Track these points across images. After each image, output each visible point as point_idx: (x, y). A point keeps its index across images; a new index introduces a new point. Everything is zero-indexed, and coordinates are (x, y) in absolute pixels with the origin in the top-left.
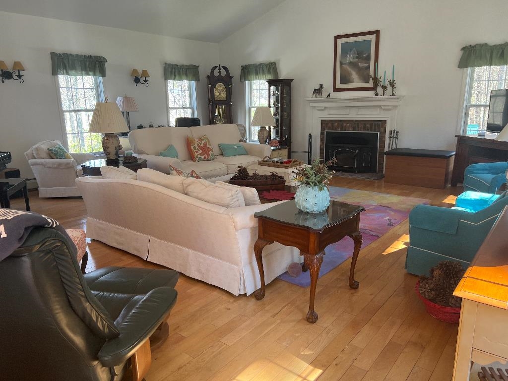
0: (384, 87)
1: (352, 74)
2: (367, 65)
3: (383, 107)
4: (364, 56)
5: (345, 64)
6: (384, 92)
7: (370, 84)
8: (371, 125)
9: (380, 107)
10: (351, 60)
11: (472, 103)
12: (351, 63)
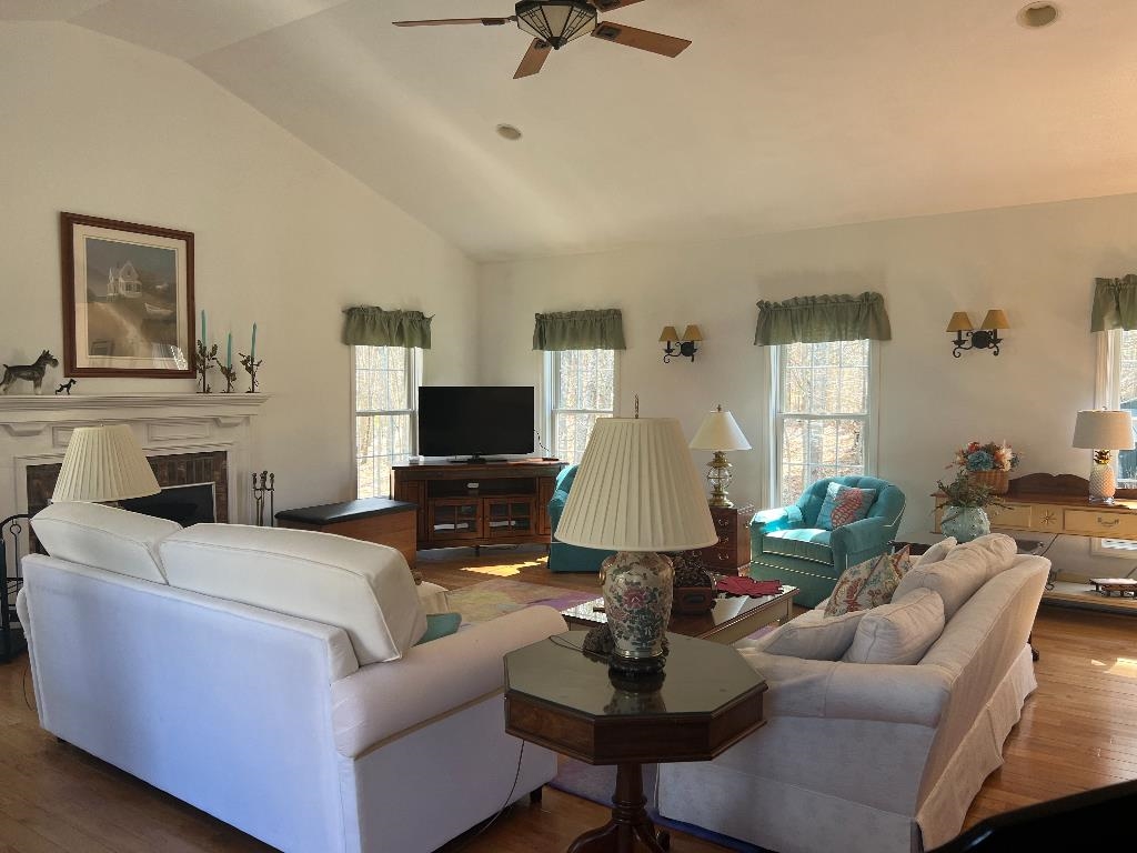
0: (229, 374)
1: (127, 332)
2: (169, 312)
3: (223, 421)
4: (159, 287)
5: (103, 299)
6: (229, 384)
7: (180, 362)
8: (189, 467)
9: (216, 420)
10: (122, 292)
11: (359, 409)
12: (119, 301)
